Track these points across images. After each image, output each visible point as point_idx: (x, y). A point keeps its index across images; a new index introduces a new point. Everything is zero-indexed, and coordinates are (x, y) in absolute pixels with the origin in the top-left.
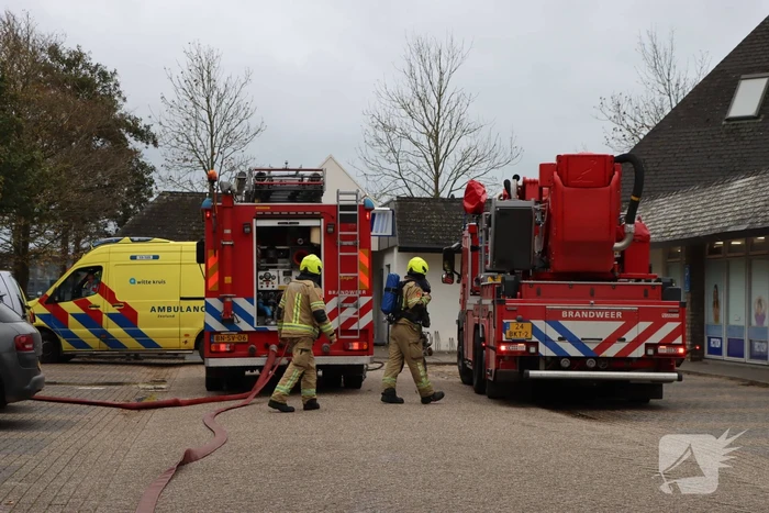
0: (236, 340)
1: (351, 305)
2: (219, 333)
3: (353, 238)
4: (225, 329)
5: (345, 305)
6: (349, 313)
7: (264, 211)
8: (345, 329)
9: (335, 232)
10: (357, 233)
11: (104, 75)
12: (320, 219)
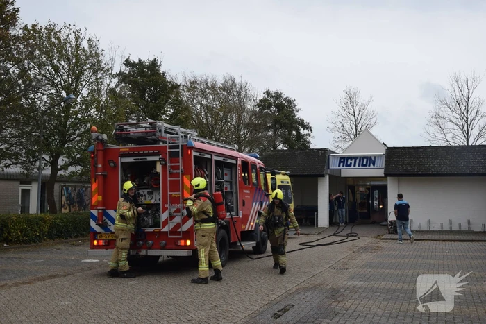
0: (110, 238)
1: (178, 214)
2: (100, 233)
3: (177, 168)
4: (103, 231)
5: (175, 214)
6: (177, 220)
7: (124, 152)
8: (174, 231)
9: (166, 164)
10: (180, 164)
11: (290, 102)
12: (159, 155)
